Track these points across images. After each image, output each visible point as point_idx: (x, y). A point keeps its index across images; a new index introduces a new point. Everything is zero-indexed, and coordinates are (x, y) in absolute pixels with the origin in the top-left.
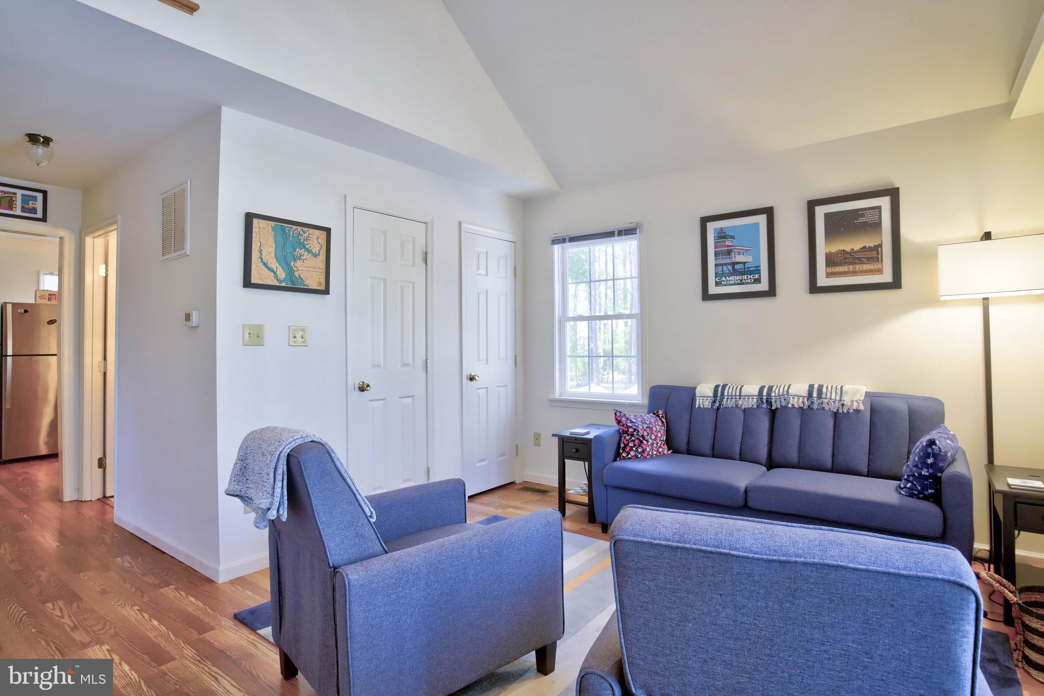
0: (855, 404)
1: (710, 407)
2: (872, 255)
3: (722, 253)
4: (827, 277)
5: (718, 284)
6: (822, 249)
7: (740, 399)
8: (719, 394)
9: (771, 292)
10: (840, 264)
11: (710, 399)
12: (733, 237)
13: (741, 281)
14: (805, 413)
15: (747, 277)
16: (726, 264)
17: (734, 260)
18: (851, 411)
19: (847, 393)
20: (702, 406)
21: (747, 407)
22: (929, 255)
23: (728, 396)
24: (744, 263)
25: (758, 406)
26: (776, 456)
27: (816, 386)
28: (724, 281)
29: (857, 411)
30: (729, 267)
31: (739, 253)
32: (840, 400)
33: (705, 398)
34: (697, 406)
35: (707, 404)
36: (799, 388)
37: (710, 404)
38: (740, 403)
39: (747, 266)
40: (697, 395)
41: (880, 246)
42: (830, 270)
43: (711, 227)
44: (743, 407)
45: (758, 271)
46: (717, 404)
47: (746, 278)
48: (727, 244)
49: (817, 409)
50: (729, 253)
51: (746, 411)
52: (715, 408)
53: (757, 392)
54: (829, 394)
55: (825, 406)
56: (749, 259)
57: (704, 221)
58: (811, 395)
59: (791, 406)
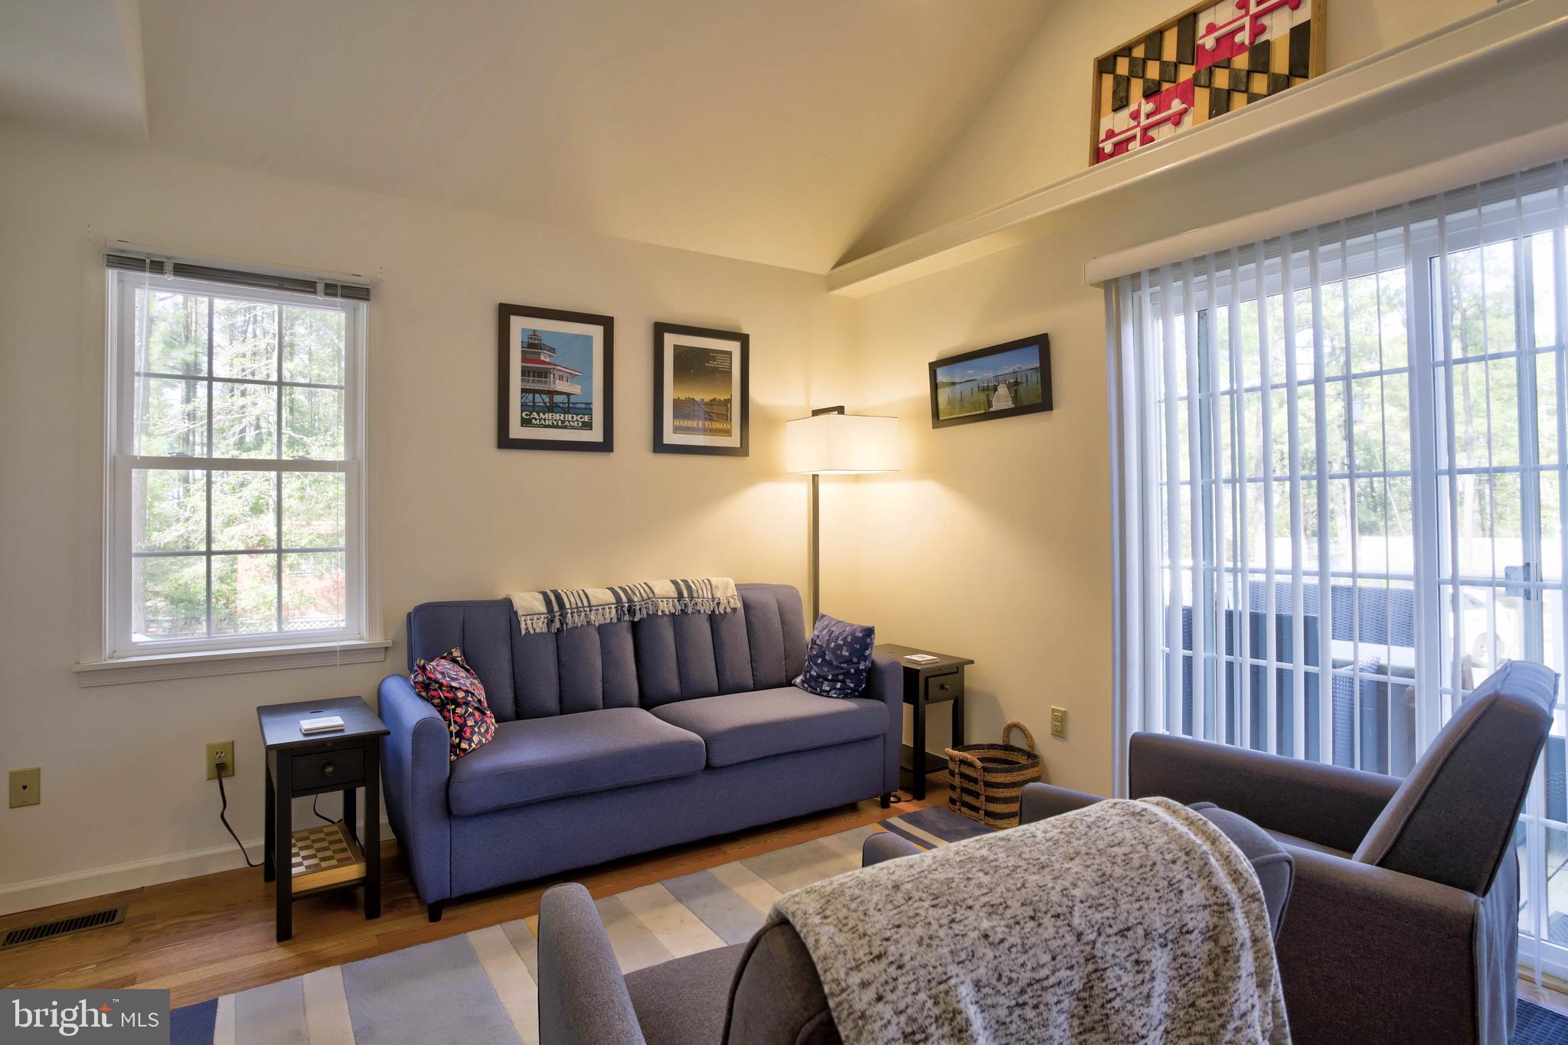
0: (729, 600)
1: (545, 630)
2: (722, 411)
3: (534, 372)
4: (673, 432)
5: (526, 422)
6: (670, 393)
7: (590, 611)
8: (556, 608)
9: (606, 446)
10: (689, 417)
11: (543, 616)
12: (552, 350)
13: (563, 422)
14: (678, 620)
15: (573, 418)
16: (540, 392)
17: (552, 387)
18: (728, 610)
19: (717, 587)
20: (532, 631)
21: (601, 623)
22: (773, 422)
23: (571, 608)
24: (568, 395)
25: (619, 620)
27: (681, 583)
28: (536, 419)
29: (734, 610)
30: (544, 396)
31: (561, 378)
32: (713, 599)
33: (535, 617)
34: (523, 632)
35: (540, 626)
36: (664, 588)
37: (545, 624)
38: (593, 617)
39: (573, 399)
40: (520, 613)
41: (729, 401)
42: (677, 423)
43: (519, 325)
44: (597, 624)
45: (588, 410)
46: (557, 624)
47: (570, 419)
48: (542, 358)
49: (692, 613)
50: (543, 374)
51: (601, 629)
52: (554, 630)
53: (612, 599)
54: (700, 591)
55: (699, 607)
56: (575, 389)
57: (506, 312)
58: (680, 596)
59: (660, 613)
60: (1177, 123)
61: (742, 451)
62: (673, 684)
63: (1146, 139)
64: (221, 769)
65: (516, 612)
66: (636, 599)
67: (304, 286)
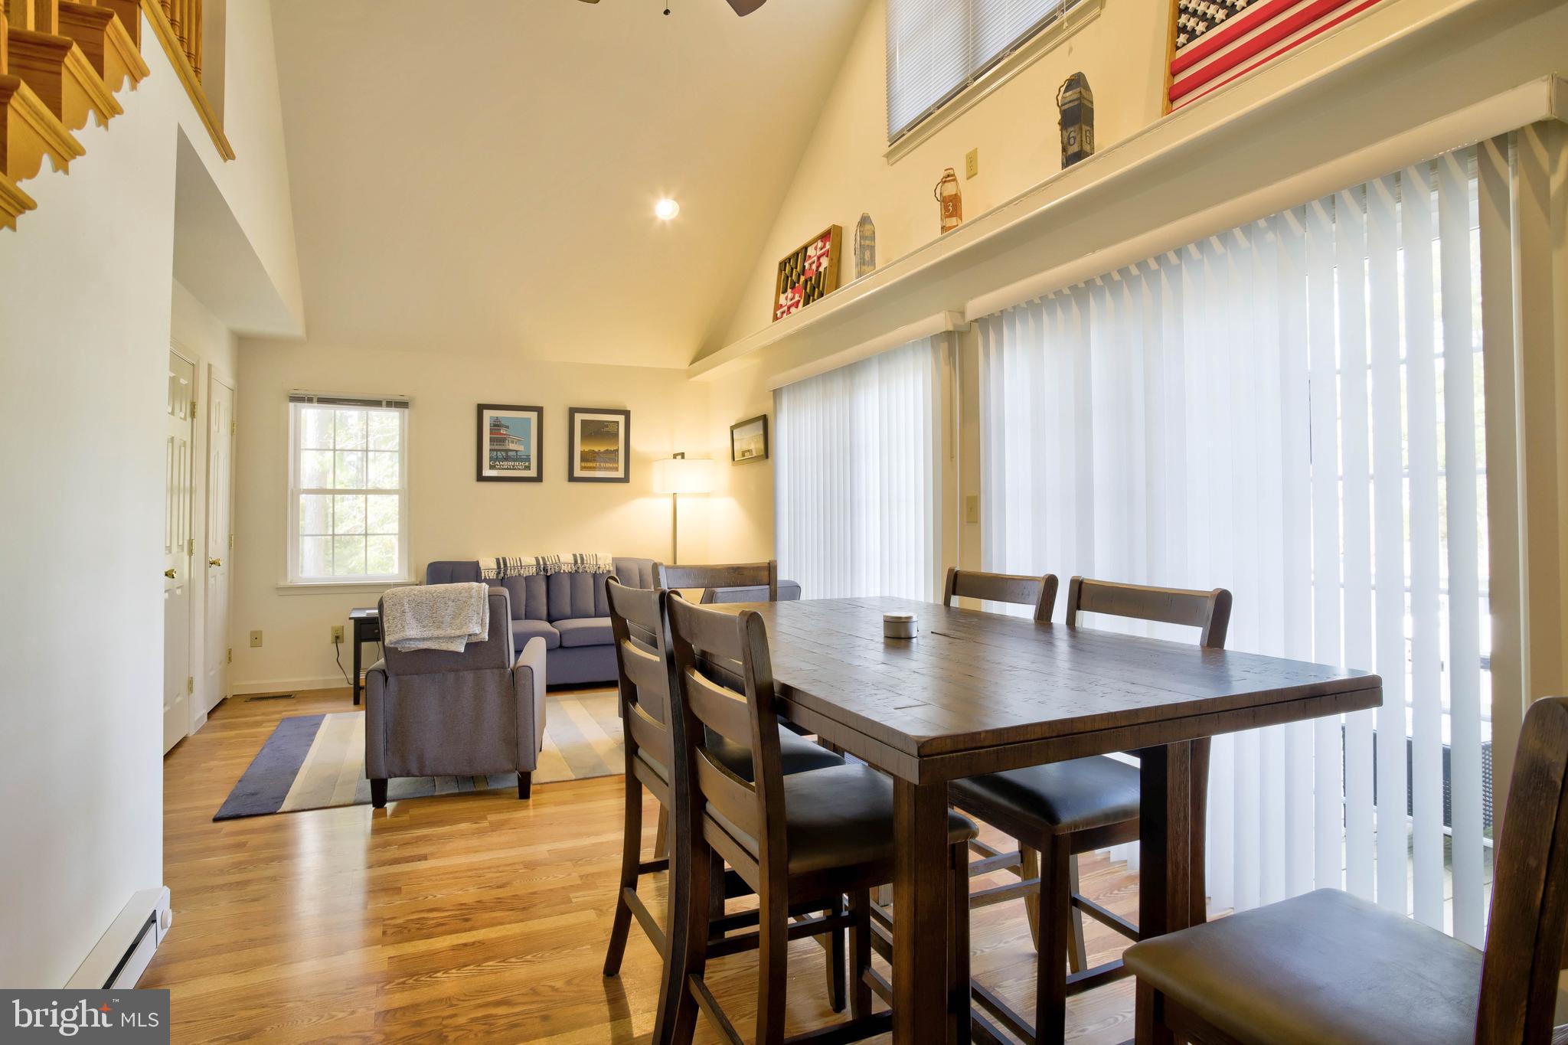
0: (608, 566)
1: (495, 577)
2: (612, 457)
3: (497, 440)
4: (581, 470)
6: (578, 448)
7: (522, 568)
8: (502, 566)
9: (539, 478)
10: (591, 461)
11: (494, 568)
12: (507, 427)
13: (513, 466)
14: (573, 576)
15: (519, 464)
16: (501, 450)
17: (507, 447)
18: (605, 572)
19: (600, 559)
21: (528, 575)
22: (647, 461)
23: (511, 567)
24: (517, 451)
25: (537, 574)
26: (554, 613)
27: (578, 555)
28: (498, 465)
29: (608, 571)
30: (503, 453)
31: (512, 442)
32: (597, 564)
33: (490, 568)
34: (483, 578)
36: (566, 558)
37: (496, 572)
38: (523, 571)
39: (519, 454)
40: (482, 566)
41: (617, 450)
42: (583, 465)
43: (488, 414)
44: (525, 575)
45: (528, 459)
46: (502, 575)
47: (517, 464)
48: (502, 432)
49: (583, 572)
50: (502, 440)
51: (527, 578)
52: (500, 578)
53: (534, 562)
54: (589, 560)
55: (587, 569)
56: (521, 448)
57: (481, 408)
58: (576, 562)
59: (563, 571)
60: (797, 307)
61: (626, 479)
62: (568, 610)
63: (789, 312)
64: (338, 639)
65: (480, 568)
66: (548, 563)
67: (376, 403)
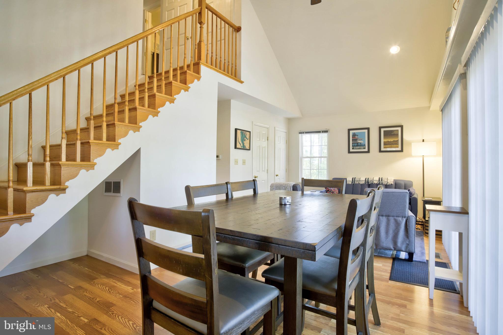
0: (391, 182)
2: (396, 143)
3: (354, 140)
4: (384, 148)
5: (353, 149)
6: (383, 140)
8: (354, 180)
10: (387, 145)
11: (351, 181)
12: (358, 135)
13: (360, 148)
14: (378, 184)
15: (362, 147)
16: (355, 143)
17: (358, 142)
18: (390, 184)
19: (389, 179)
21: (362, 183)
22: (410, 144)
23: (356, 181)
24: (361, 143)
25: (365, 183)
27: (381, 178)
28: (355, 148)
29: (391, 184)
31: (359, 140)
32: (387, 181)
34: (347, 183)
35: (350, 183)
36: (376, 179)
38: (360, 182)
39: (362, 144)
41: (398, 140)
42: (385, 146)
43: (351, 132)
45: (365, 145)
46: (353, 183)
48: (356, 137)
49: (381, 183)
50: (356, 140)
51: (361, 185)
52: (353, 184)
53: (365, 180)
54: (384, 180)
55: (383, 183)
57: (349, 130)
58: (379, 180)
59: (374, 183)
65: (347, 180)
66: (369, 180)
